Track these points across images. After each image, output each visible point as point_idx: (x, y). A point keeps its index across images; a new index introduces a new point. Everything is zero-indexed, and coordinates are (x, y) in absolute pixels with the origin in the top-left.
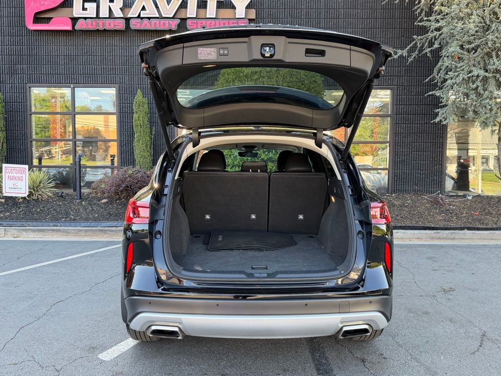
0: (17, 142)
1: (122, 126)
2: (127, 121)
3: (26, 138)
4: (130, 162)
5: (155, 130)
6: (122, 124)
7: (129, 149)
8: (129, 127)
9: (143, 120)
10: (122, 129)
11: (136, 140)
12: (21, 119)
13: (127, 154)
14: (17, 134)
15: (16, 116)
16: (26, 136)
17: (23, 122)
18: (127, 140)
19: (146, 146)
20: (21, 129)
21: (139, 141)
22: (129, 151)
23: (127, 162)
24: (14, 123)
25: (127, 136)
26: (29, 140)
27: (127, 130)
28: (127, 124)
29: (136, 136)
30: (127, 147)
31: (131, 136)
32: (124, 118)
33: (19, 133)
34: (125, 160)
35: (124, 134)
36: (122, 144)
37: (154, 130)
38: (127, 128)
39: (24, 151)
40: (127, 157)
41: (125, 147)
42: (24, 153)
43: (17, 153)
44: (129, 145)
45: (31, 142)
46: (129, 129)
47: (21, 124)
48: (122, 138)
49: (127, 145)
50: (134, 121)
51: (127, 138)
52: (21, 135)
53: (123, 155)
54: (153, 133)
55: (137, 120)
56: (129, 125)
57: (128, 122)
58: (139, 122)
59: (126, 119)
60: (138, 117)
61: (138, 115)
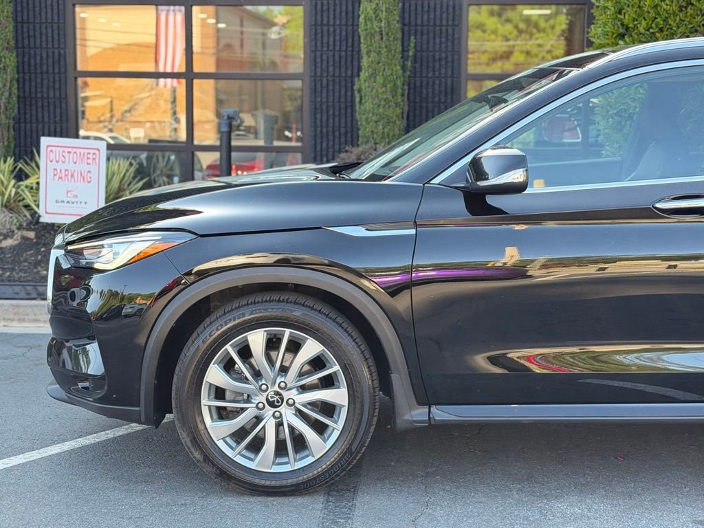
0: (39, 80)
1: (319, 36)
2: (331, 22)
3: (63, 70)
4: (337, 134)
5: (415, 47)
6: (319, 31)
7: (337, 99)
8: (337, 38)
9: (387, 18)
10: (319, 44)
11: (364, 75)
12: (49, 16)
13: (331, 112)
14: (38, 58)
15: (37, 9)
16: (62, 63)
17: (55, 26)
18: (331, 73)
19: (394, 90)
20: (50, 46)
21: (373, 76)
22: (337, 104)
23: (330, 133)
24: (31, 27)
25: (331, 63)
26: (70, 75)
27: (331, 48)
28: (331, 29)
29: (365, 62)
30: (331, 94)
31: (343, 63)
32: (325, 14)
33: (44, 55)
34: (325, 130)
35: (325, 57)
36: (319, 85)
37: (412, 45)
38: (331, 40)
39: (58, 104)
40: (331, 121)
41: (324, 95)
42: (58, 110)
43: (40, 110)
44: (337, 87)
45: (76, 79)
46: (338, 43)
47: (50, 30)
48: (319, 70)
49: (331, 88)
50: (361, 19)
51: (331, 69)
52: (50, 60)
53: (318, 116)
54: (411, 53)
55: (370, 20)
56: (338, 31)
57: (334, 25)
58: (376, 24)
59: (332, 17)
60: (375, 10)
61: (374, 6)
